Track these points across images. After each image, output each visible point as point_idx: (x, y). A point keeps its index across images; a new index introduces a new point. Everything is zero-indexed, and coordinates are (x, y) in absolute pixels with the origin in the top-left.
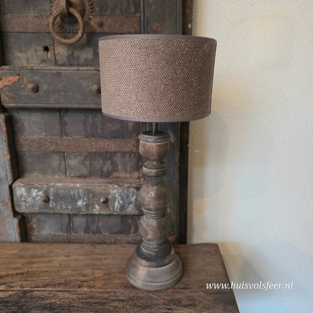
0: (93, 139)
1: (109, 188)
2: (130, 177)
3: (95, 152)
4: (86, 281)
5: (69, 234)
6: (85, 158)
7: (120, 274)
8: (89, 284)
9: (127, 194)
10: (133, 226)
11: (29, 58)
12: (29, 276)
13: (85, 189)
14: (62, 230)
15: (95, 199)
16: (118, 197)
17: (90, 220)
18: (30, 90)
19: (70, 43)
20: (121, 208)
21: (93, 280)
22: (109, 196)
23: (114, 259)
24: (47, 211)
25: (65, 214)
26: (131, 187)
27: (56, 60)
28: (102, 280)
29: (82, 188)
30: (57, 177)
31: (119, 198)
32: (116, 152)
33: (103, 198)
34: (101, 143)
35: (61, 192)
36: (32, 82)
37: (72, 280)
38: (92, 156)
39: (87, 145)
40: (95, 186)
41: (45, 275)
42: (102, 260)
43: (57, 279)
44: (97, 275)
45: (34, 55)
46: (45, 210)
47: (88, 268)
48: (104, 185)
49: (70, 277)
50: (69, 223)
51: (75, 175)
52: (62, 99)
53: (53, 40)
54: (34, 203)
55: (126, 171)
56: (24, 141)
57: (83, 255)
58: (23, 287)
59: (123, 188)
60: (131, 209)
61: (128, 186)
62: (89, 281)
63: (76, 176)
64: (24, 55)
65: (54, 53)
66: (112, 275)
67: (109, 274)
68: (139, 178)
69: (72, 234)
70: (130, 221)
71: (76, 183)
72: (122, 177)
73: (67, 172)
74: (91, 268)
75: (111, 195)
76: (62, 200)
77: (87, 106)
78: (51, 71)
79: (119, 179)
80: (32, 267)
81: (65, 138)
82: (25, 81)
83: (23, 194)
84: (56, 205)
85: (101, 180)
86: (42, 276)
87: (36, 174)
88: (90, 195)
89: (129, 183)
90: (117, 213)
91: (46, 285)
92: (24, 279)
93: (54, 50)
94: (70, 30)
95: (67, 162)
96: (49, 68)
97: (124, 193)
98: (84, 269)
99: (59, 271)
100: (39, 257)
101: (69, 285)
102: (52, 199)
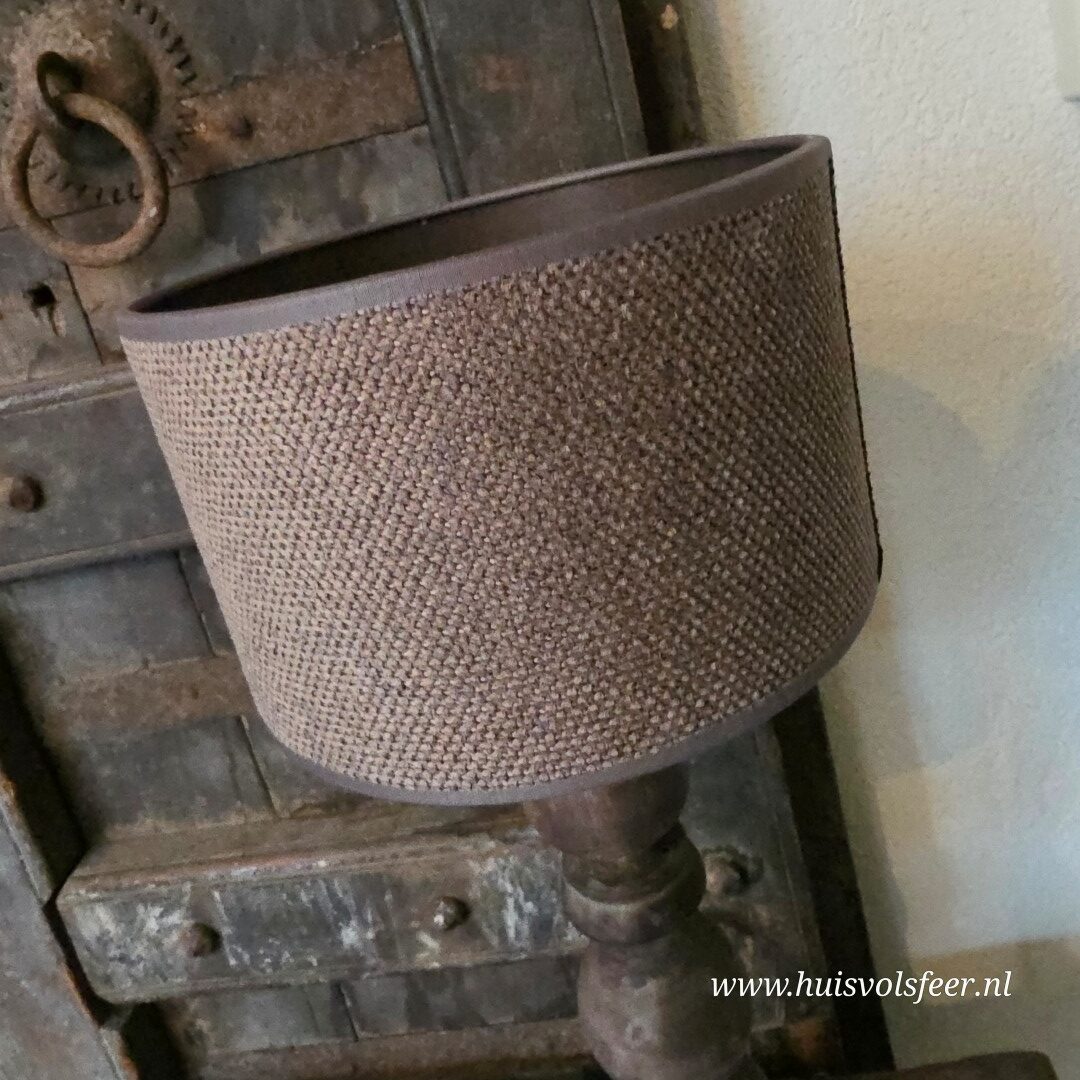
1: (459, 858)
5: (350, 1039)
14: (316, 1029)
16: (509, 888)
18: (6, 506)
20: (539, 933)
22: (470, 888)
24: (220, 985)
29: (342, 872)
30: (234, 820)
31: (515, 890)
33: (442, 905)
35: (260, 900)
46: (214, 980)
48: (435, 844)
51: (307, 801)
54: (163, 959)
59: (521, 848)
63: (314, 807)
65: (77, 309)
69: (364, 1035)
73: (272, 794)
75: (475, 886)
76: (273, 931)
81: (225, 658)
83: (108, 932)
84: (252, 959)
87: (149, 821)
88: (383, 894)
90: (523, 957)
95: (258, 754)
102: (229, 936)
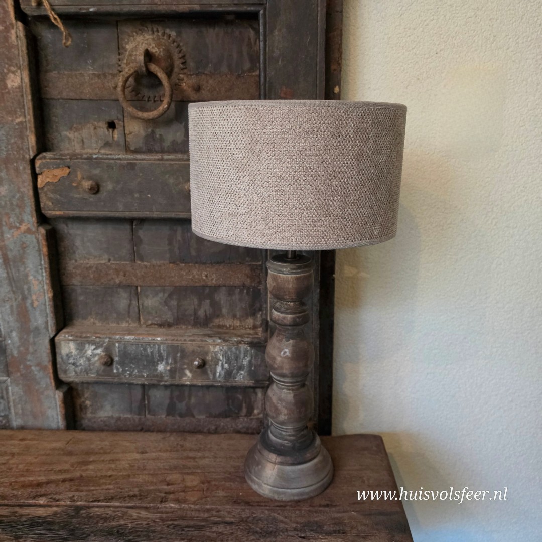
0: (183, 265)
1: (207, 344)
2: (240, 326)
3: (186, 286)
4: (173, 493)
5: (143, 417)
6: (170, 296)
7: (225, 482)
8: (177, 497)
9: (236, 354)
10: (244, 405)
11: (85, 140)
12: (82, 484)
13: (170, 344)
14: (131, 411)
15: (186, 361)
16: (221, 358)
17: (176, 393)
18: (87, 190)
19: (151, 118)
20: (227, 376)
21: (183, 491)
22: (208, 356)
23: (216, 457)
24: (107, 380)
25: (137, 385)
26: (243, 343)
27: (127, 143)
28: (197, 491)
29: (165, 343)
30: (124, 325)
31: (223, 359)
32: (219, 286)
33: (198, 359)
34: (195, 272)
35: (132, 349)
36: (90, 178)
37: (150, 490)
38: (180, 292)
39: (173, 274)
40: (185, 340)
41: (108, 481)
42: (197, 460)
43: (127, 488)
44: (189, 484)
45: (92, 134)
46: (106, 378)
47: (175, 471)
48: (200, 339)
49: (147, 486)
50: (143, 399)
51: (153, 322)
52: (136, 205)
53: (123, 112)
54: (89, 366)
55: (234, 316)
56: (74, 268)
57: (167, 450)
58: (74, 501)
59: (229, 344)
60: (242, 378)
61: (238, 341)
62: (177, 492)
63: (155, 324)
64: (76, 134)
65: (123, 133)
66: (213, 483)
67: (209, 482)
68: (255, 327)
69: (148, 416)
70: (240, 397)
71: (154, 335)
72: (228, 326)
73: (141, 318)
74: (180, 471)
75: (210, 355)
76: (134, 361)
77: (174, 214)
78: (119, 161)
79: (223, 329)
80: (87, 470)
81: (139, 264)
82: (79, 176)
83: (72, 353)
84: (123, 371)
85: (195, 331)
86: (103, 484)
87: (92, 320)
88: (177, 354)
89: (239, 336)
90: (219, 384)
91: (110, 498)
92: (75, 488)
93: (124, 127)
94: (149, 97)
95: (140, 302)
96: (117, 156)
97: (231, 351)
98: (168, 474)
99: (129, 476)
100: (96, 453)
101: (146, 498)
102: (116, 361)
